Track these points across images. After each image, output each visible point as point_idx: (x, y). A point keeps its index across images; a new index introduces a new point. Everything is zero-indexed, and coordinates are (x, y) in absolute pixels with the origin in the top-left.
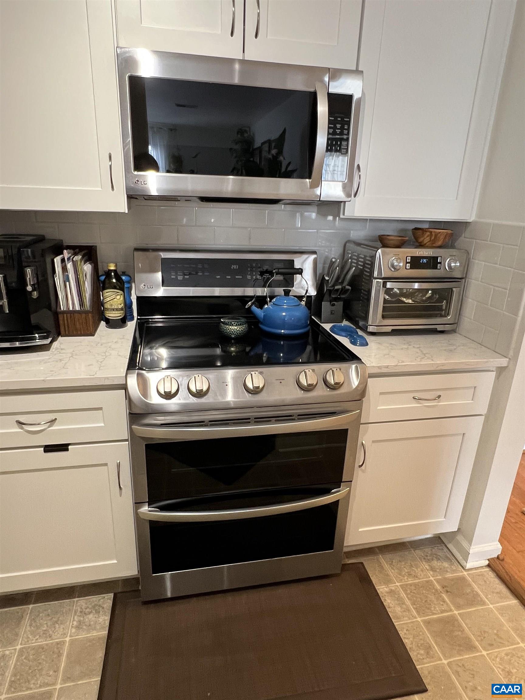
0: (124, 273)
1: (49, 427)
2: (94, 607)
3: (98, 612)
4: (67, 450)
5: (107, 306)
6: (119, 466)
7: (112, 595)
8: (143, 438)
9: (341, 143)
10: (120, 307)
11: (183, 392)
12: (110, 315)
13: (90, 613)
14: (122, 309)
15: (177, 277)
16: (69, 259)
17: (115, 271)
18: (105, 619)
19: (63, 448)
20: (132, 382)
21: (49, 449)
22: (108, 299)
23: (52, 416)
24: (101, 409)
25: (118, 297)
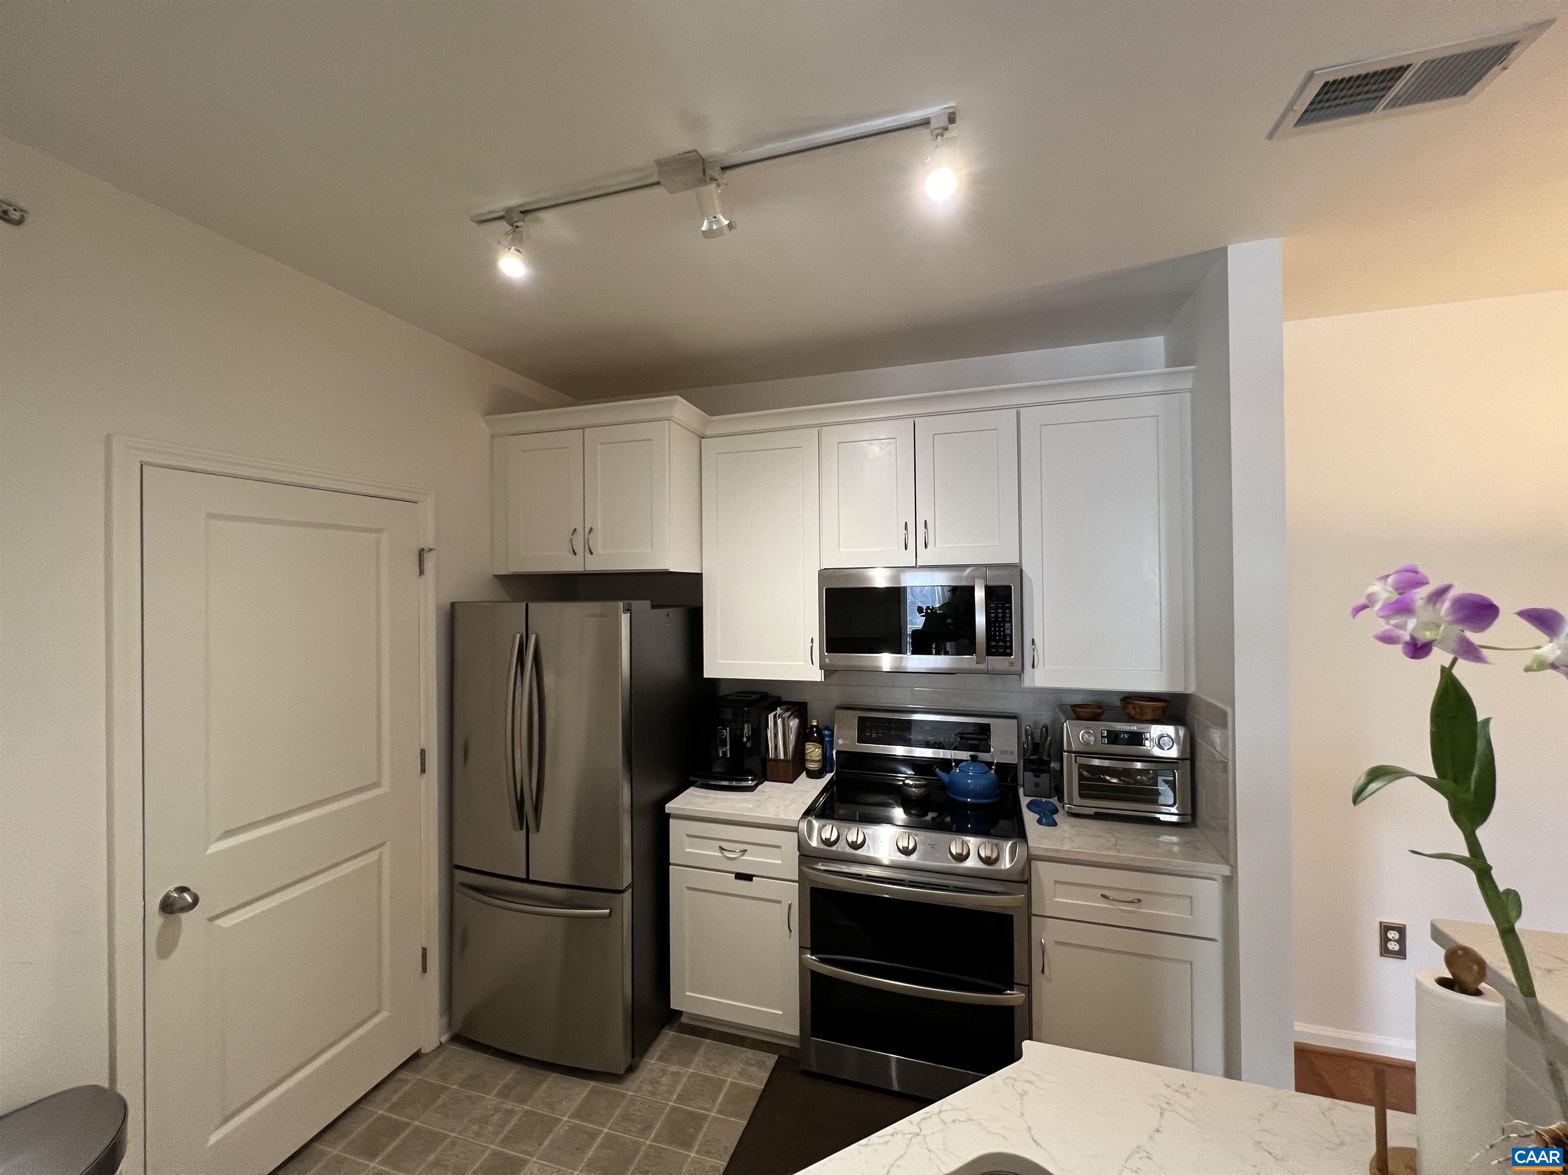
0: (827, 728)
1: (741, 856)
2: (757, 1062)
3: (760, 1067)
4: (751, 880)
5: (808, 757)
6: (790, 906)
7: (776, 1057)
8: (811, 881)
9: (1004, 625)
10: (818, 759)
11: (842, 842)
12: (810, 766)
13: (753, 1065)
14: (819, 761)
15: (871, 735)
16: (779, 715)
17: (816, 727)
18: (765, 1076)
19: (748, 877)
20: (803, 826)
21: (740, 876)
22: (809, 751)
23: (744, 847)
24: (779, 847)
25: (817, 750)
